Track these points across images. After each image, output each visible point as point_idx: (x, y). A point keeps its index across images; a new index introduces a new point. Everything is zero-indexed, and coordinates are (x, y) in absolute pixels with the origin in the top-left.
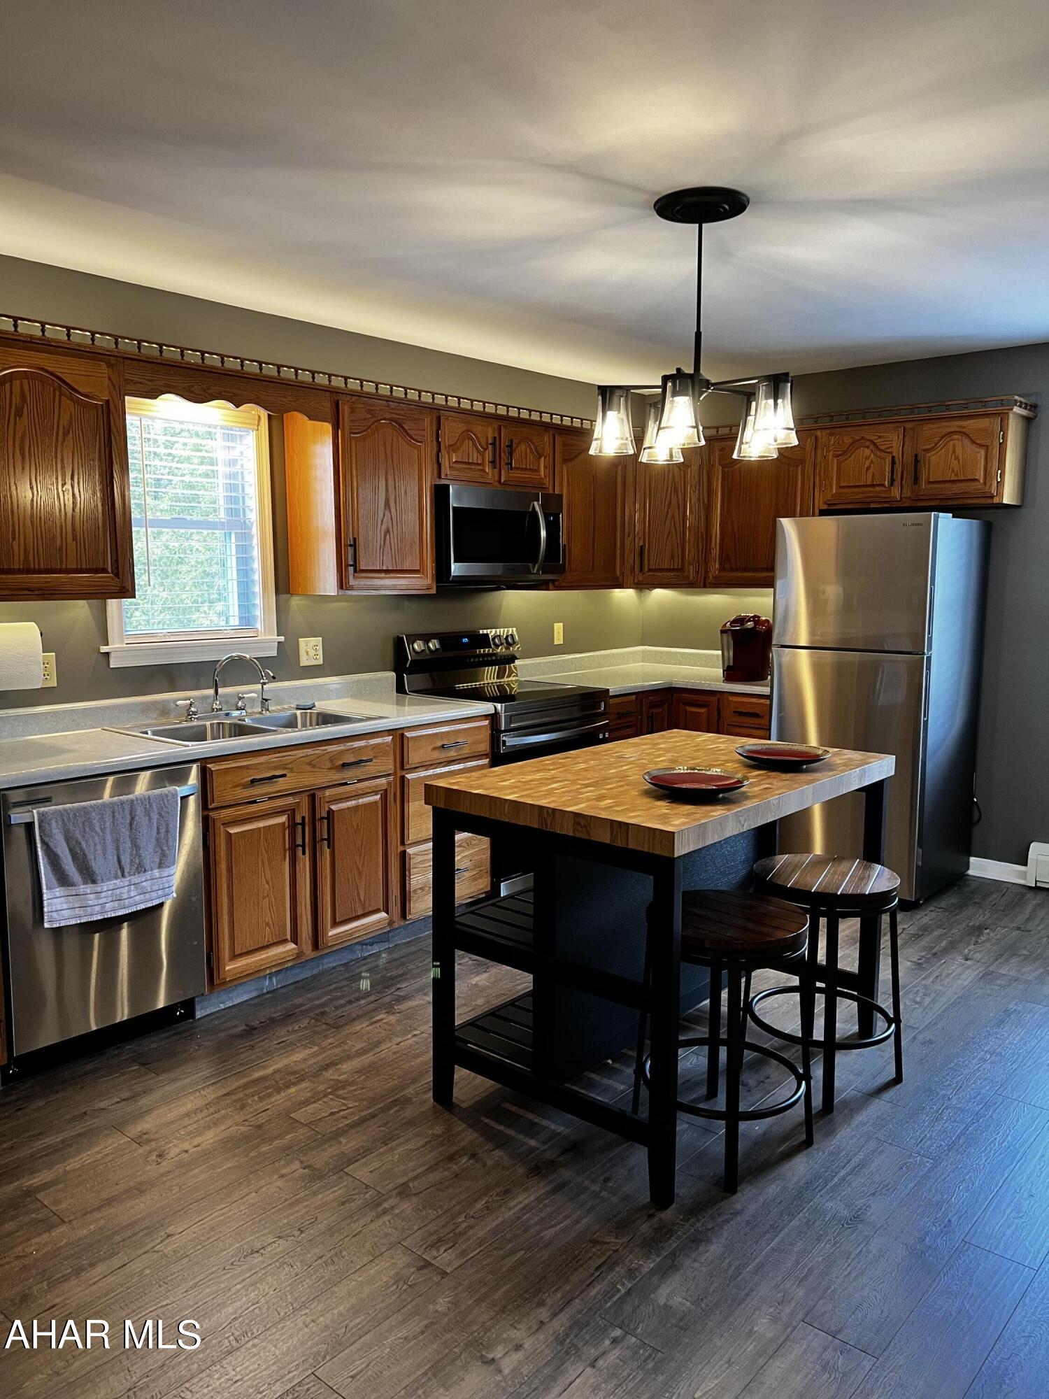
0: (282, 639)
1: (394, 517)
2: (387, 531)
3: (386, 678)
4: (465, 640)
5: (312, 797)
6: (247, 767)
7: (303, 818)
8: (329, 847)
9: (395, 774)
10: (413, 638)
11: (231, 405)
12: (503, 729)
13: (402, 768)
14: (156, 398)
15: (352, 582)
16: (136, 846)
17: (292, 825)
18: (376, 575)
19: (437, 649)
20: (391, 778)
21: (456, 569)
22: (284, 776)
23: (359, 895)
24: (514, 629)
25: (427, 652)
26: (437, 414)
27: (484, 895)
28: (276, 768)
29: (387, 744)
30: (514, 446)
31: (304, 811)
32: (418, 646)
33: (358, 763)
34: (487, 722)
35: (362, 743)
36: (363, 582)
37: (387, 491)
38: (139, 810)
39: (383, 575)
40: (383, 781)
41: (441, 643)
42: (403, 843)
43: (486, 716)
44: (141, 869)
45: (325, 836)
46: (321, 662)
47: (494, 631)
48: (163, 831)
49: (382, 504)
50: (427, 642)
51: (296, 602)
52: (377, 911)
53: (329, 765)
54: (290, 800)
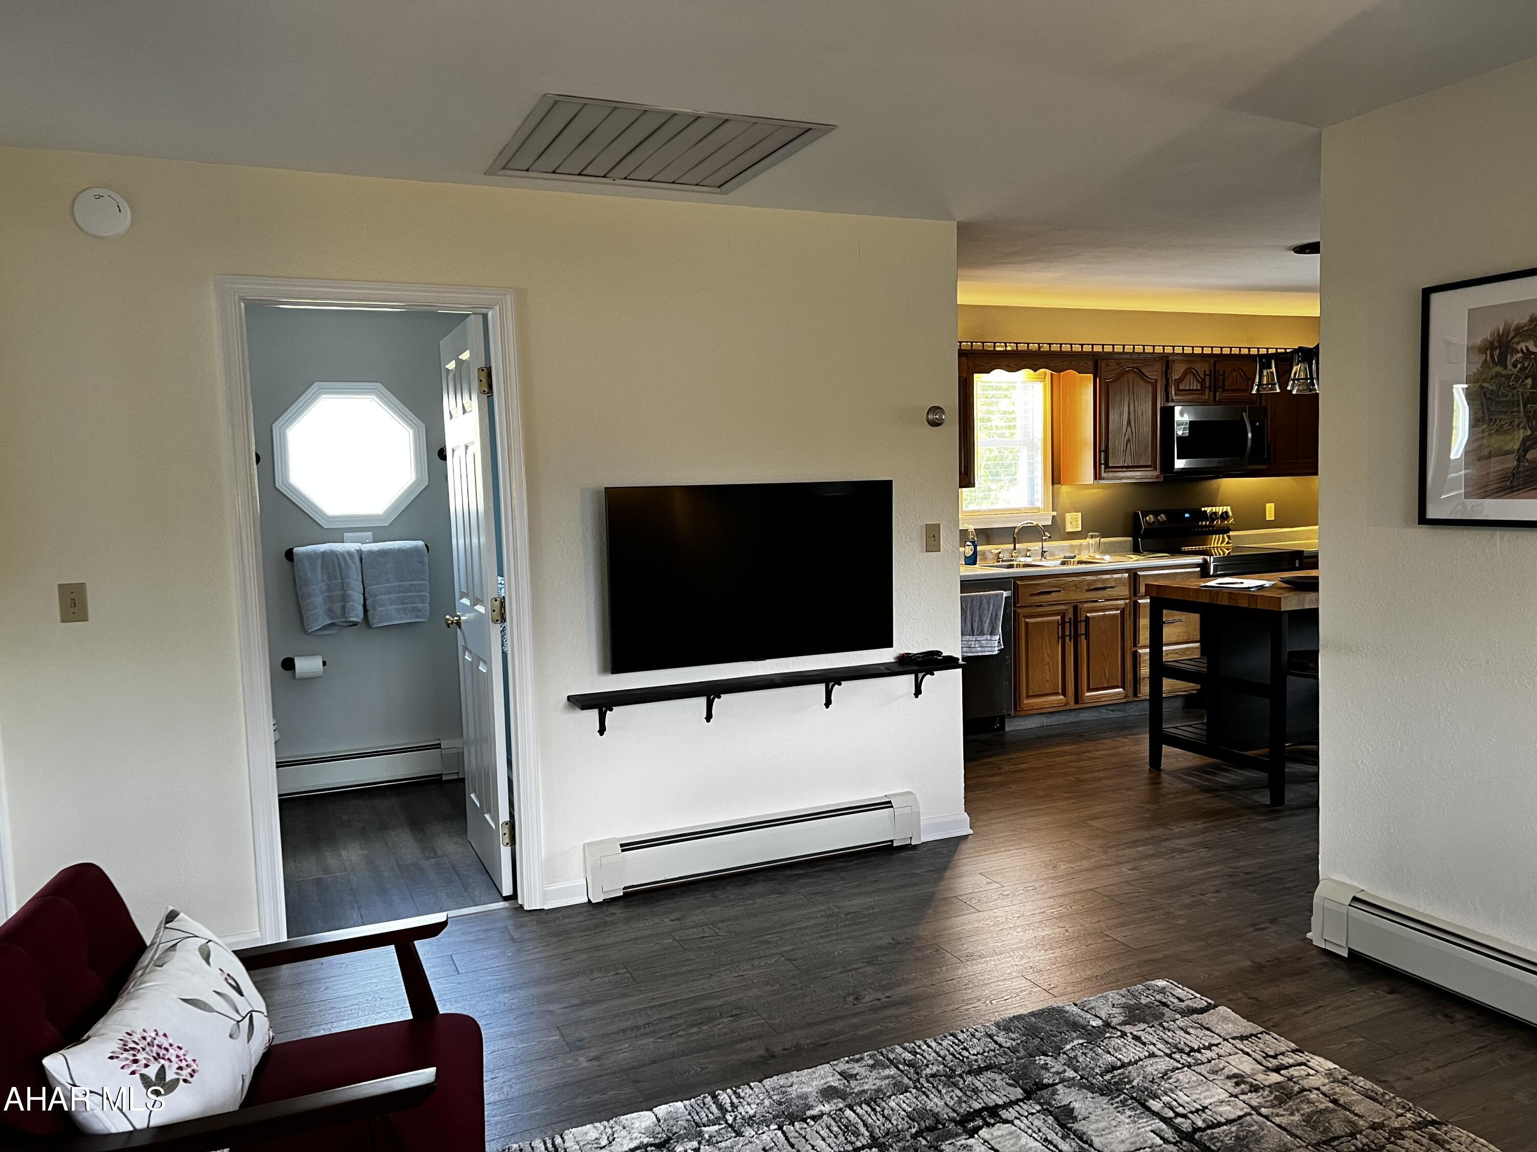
0: (1055, 513)
1: (1134, 431)
2: (1128, 441)
3: (1126, 542)
4: (1187, 515)
5: (1075, 608)
6: (1037, 584)
7: (1070, 618)
8: (1086, 639)
9: (1130, 598)
10: (1145, 514)
11: (1032, 371)
12: (1211, 573)
13: (1135, 595)
14: (988, 373)
15: (1103, 475)
16: (981, 620)
17: (1063, 623)
18: (1120, 470)
19: (1164, 521)
20: (1128, 601)
21: (1180, 464)
22: (1059, 591)
23: (1105, 673)
24: (1229, 508)
25: (1157, 523)
26: (1166, 361)
27: (1195, 692)
28: (1054, 587)
29: (1125, 578)
30: (1226, 374)
31: (1070, 615)
32: (1150, 518)
33: (1104, 588)
34: (1198, 569)
35: (1108, 576)
36: (1111, 475)
37: (1129, 414)
38: (985, 601)
39: (1125, 469)
40: (1122, 602)
41: (1167, 516)
42: (1135, 645)
43: (1198, 565)
44: (982, 633)
45: (1083, 632)
46: (1080, 529)
47: (1210, 508)
48: (994, 614)
49: (1125, 423)
50: (1156, 516)
51: (1064, 489)
52: (1117, 687)
53: (1086, 587)
54: (1062, 607)
